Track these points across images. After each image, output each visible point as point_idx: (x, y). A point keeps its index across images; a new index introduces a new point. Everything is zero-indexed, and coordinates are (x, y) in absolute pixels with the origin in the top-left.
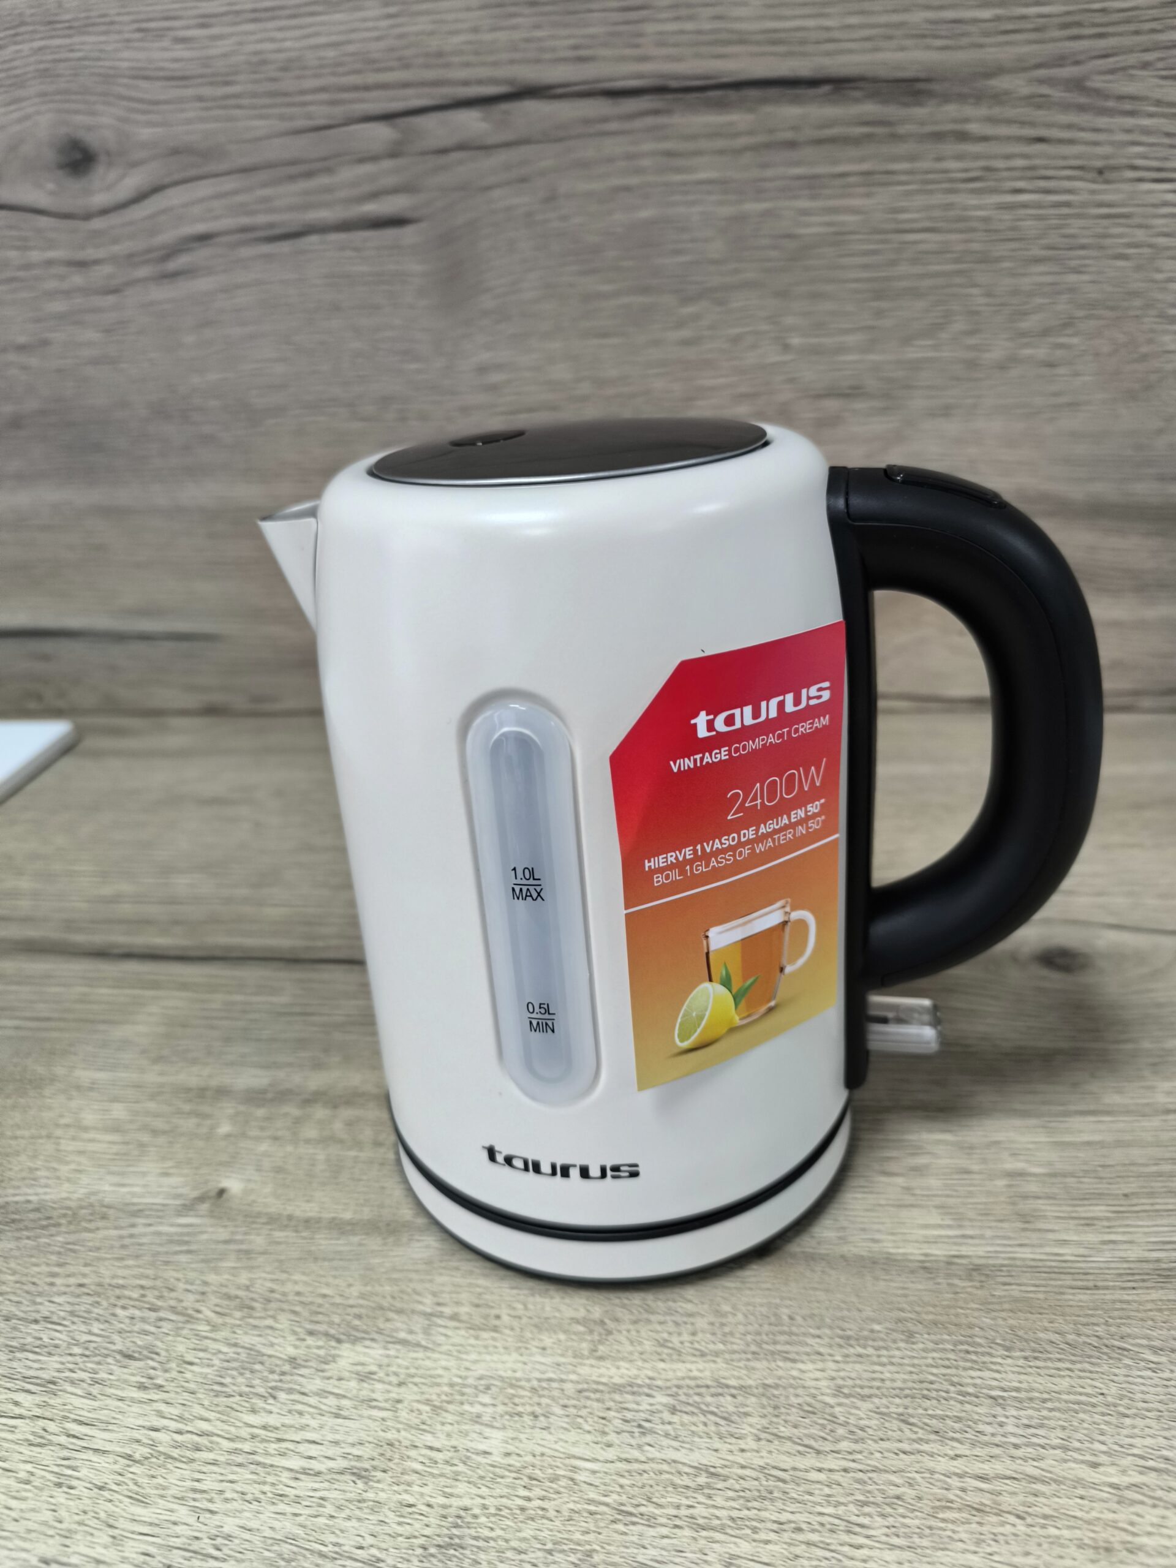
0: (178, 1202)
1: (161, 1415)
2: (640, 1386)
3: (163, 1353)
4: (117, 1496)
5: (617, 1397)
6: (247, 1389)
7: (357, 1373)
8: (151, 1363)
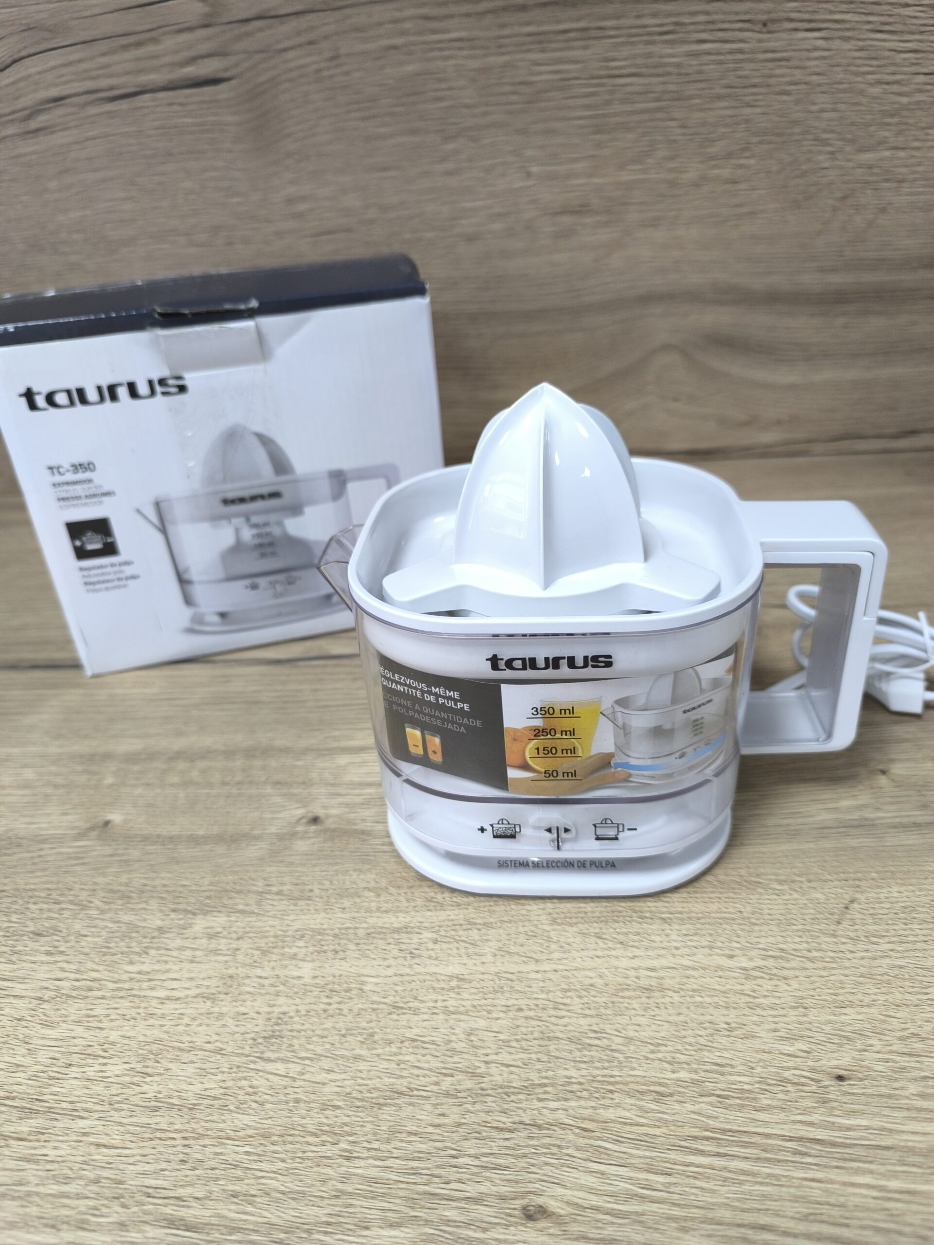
0: (74, 832)
1: (63, 970)
2: (413, 928)
3: (65, 931)
4: (31, 1024)
5: (396, 936)
6: (127, 950)
7: (208, 934)
8: (56, 938)
